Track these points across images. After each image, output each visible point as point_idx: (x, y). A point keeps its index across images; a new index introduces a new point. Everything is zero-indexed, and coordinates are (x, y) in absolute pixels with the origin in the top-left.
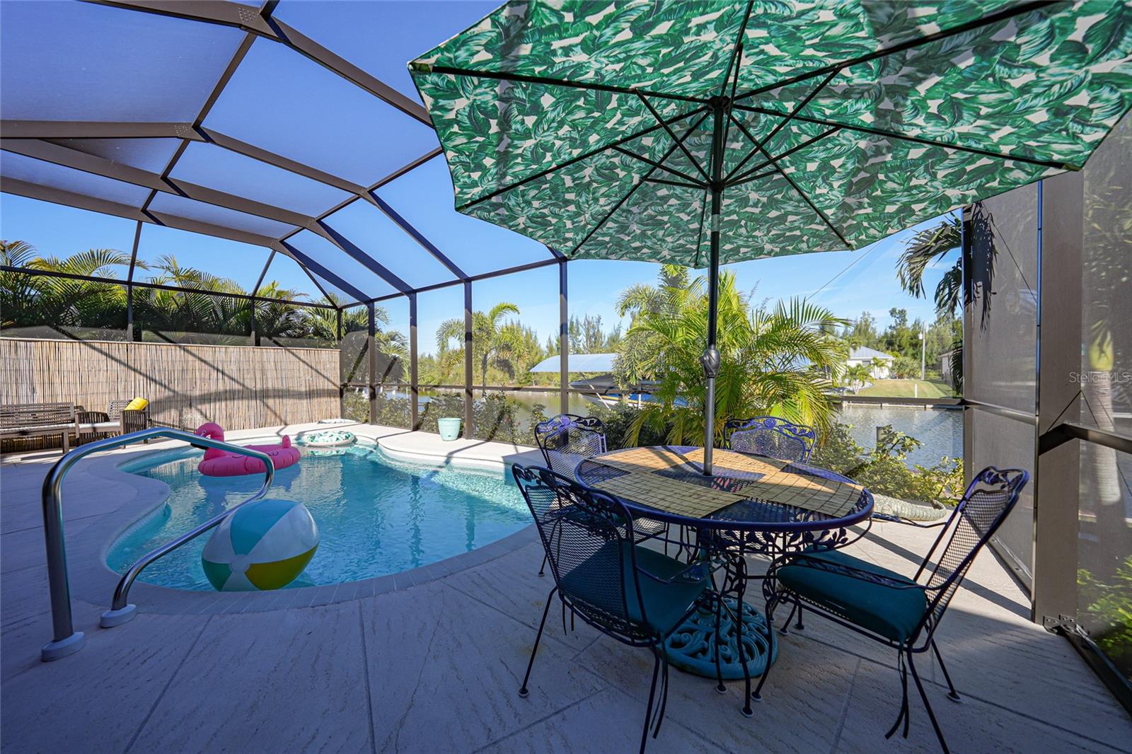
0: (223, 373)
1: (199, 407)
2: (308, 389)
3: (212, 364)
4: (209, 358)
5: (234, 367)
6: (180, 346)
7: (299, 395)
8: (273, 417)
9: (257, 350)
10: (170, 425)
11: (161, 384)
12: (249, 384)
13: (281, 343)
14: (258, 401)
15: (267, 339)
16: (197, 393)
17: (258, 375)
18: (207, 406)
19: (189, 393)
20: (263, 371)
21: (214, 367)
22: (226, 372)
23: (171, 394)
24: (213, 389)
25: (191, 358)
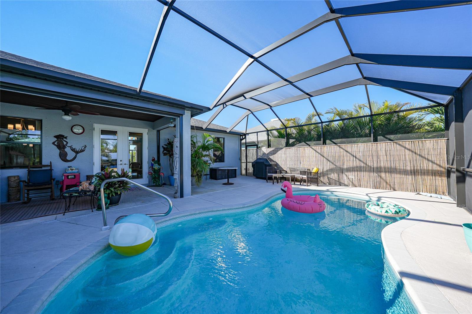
0: (356, 157)
1: (346, 173)
2: (412, 168)
3: (351, 152)
4: (349, 150)
5: (361, 154)
6: (338, 146)
7: (405, 172)
8: (385, 184)
9: (375, 144)
10: (335, 180)
11: (331, 162)
12: (369, 163)
13: (392, 139)
14: (375, 174)
15: (382, 137)
16: (345, 167)
17: (375, 159)
18: (349, 173)
19: (342, 167)
20: (378, 157)
21: (352, 155)
22: (357, 157)
23: (335, 166)
24: (351, 166)
25: (342, 150)
